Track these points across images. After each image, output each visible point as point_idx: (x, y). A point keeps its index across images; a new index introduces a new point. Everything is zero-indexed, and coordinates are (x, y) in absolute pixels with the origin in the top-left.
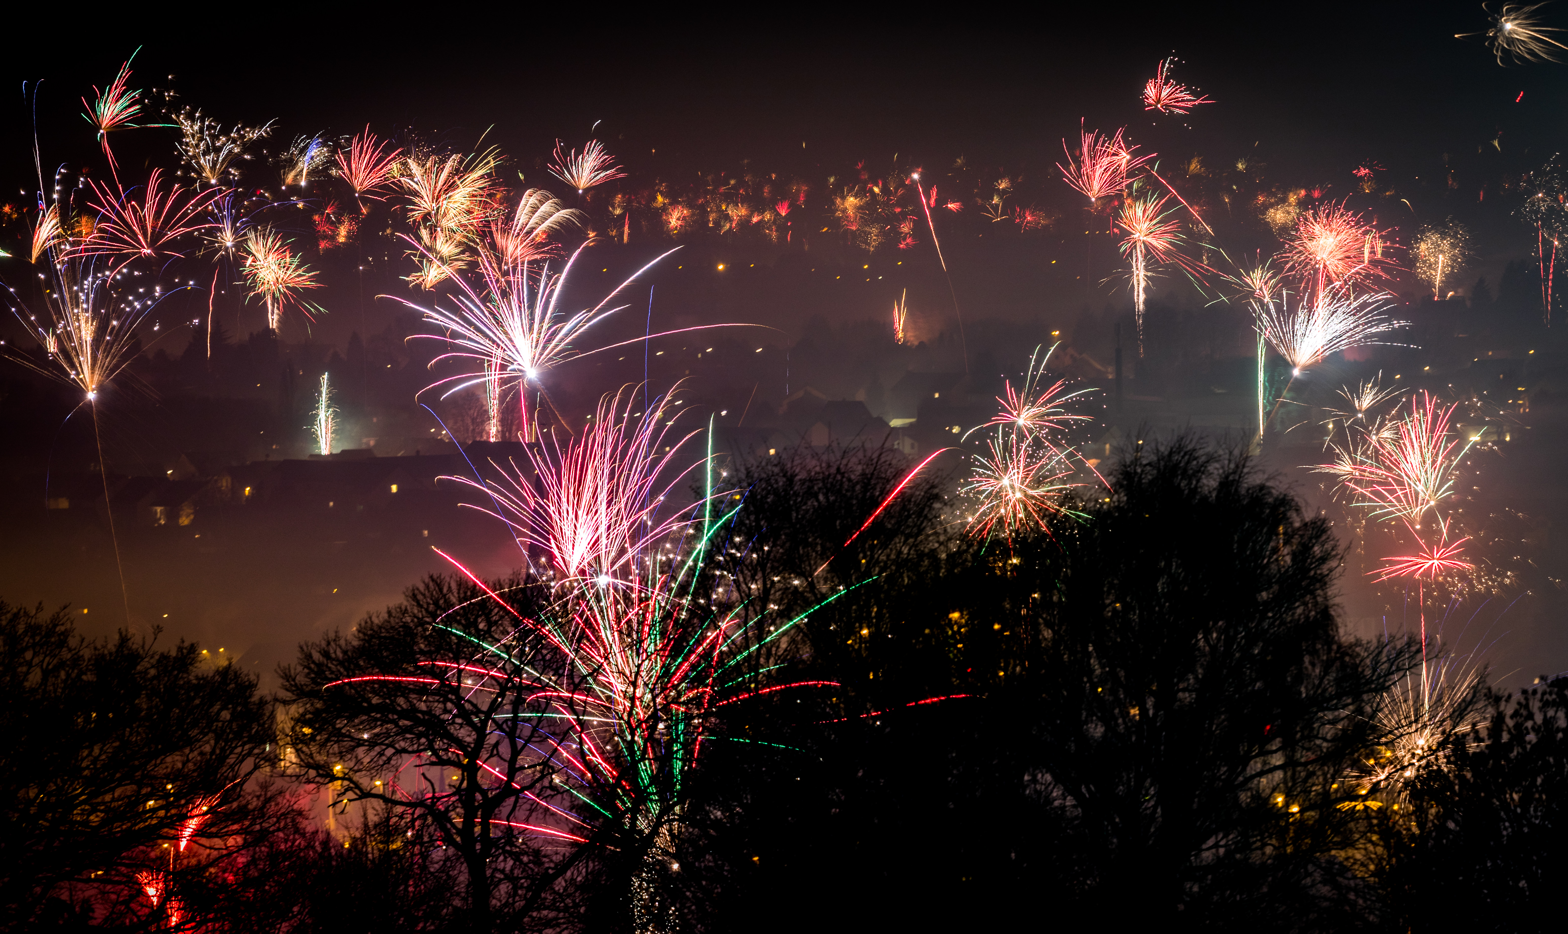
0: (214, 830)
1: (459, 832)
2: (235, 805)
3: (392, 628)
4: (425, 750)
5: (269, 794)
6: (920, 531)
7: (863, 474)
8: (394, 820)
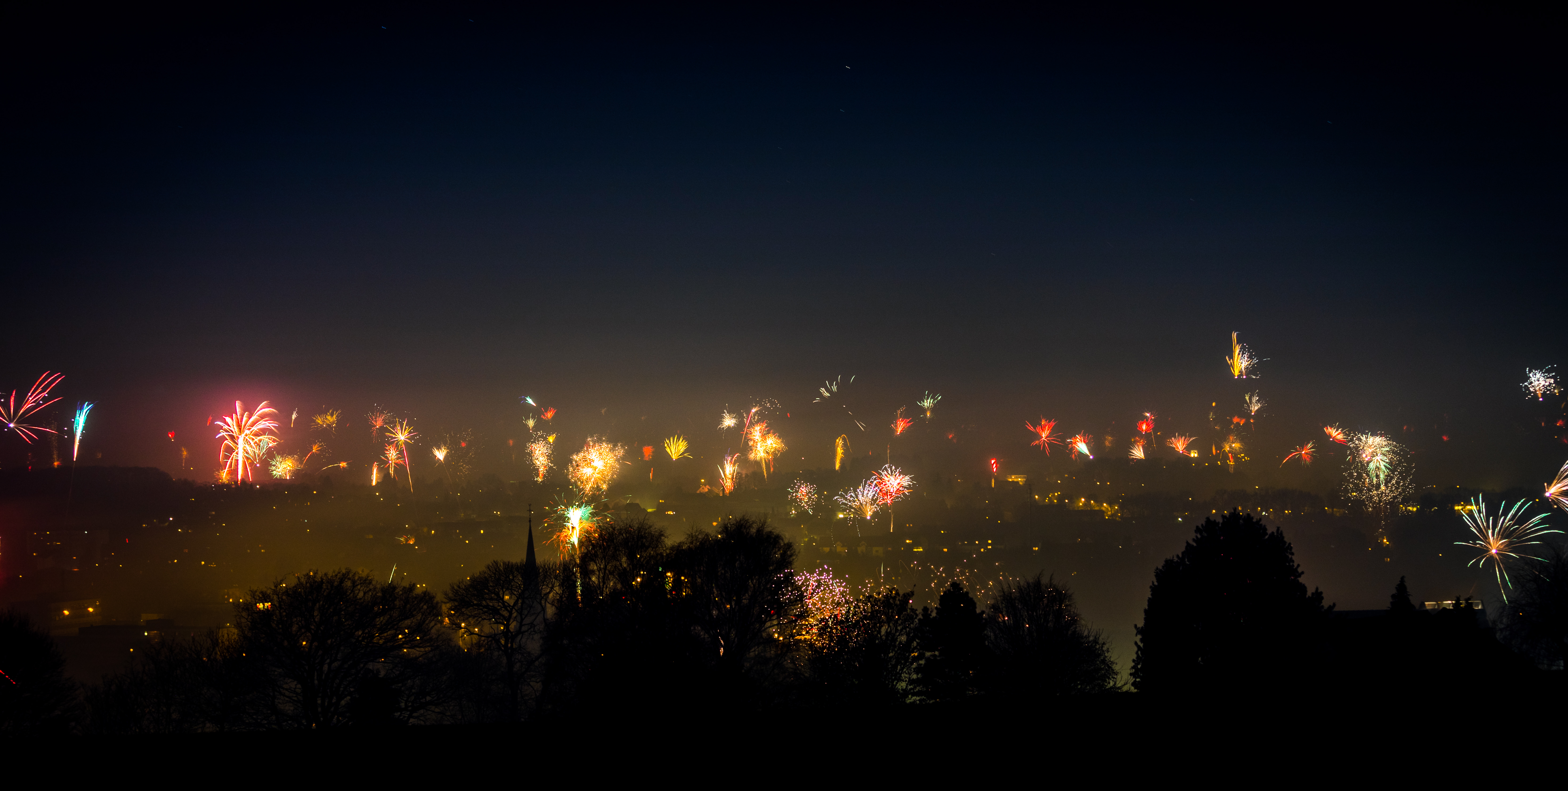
0: (421, 645)
1: (503, 646)
2: (428, 637)
3: (481, 578)
4: (492, 619)
5: (440, 633)
6: (657, 546)
7: (638, 527)
8: (482, 642)
